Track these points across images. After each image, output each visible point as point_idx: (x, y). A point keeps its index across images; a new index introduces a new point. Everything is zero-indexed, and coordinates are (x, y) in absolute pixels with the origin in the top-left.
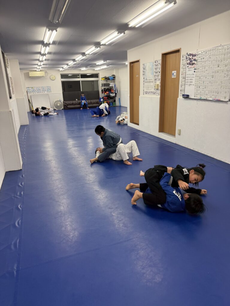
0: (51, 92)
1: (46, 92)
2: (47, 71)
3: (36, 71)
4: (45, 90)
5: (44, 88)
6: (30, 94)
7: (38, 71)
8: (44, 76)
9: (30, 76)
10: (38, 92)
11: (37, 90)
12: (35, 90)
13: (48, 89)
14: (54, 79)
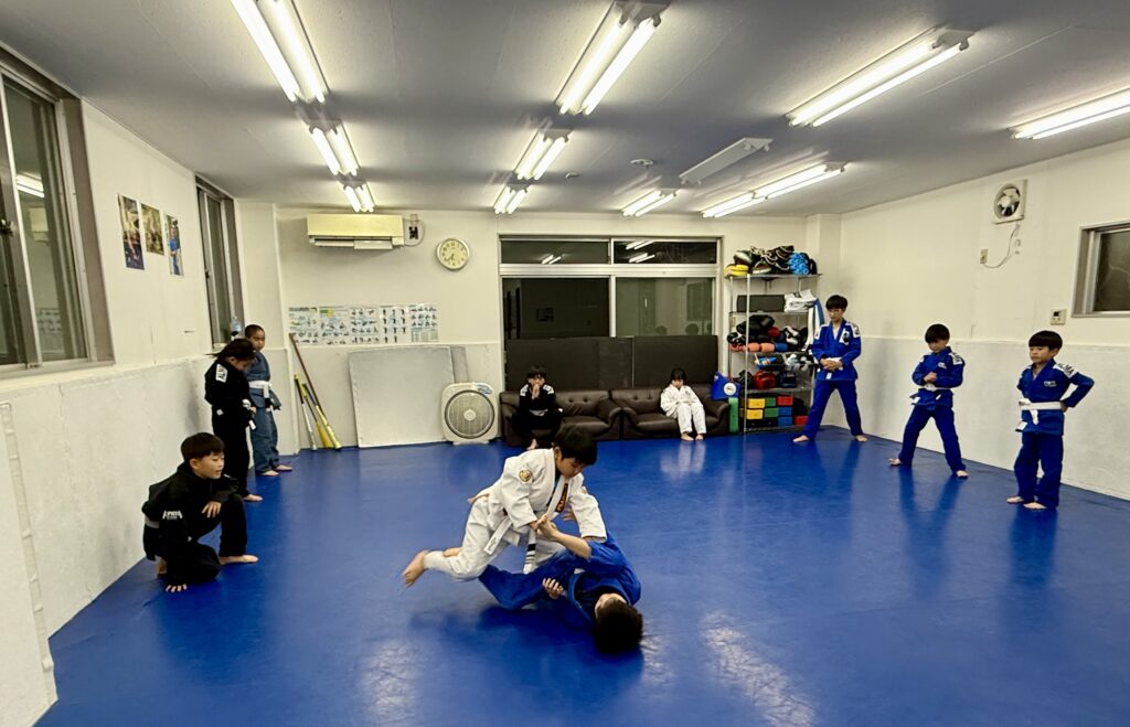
0: (435, 337)
1: (405, 341)
2: (422, 215)
4: (399, 325)
5: (398, 316)
8: (396, 242)
10: (359, 335)
11: (355, 324)
12: (341, 327)
13: (417, 321)
14: (457, 266)
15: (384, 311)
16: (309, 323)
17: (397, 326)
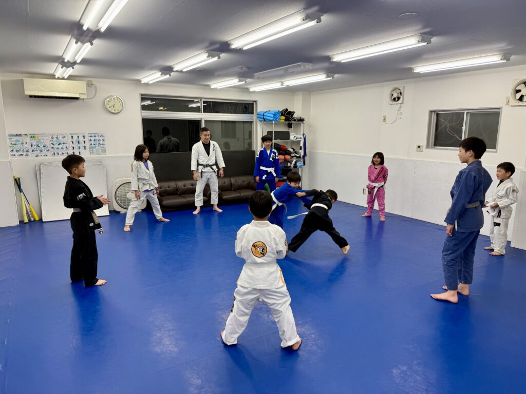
0: (104, 152)
1: (85, 154)
2: (94, 81)
3: (52, 77)
4: (82, 145)
5: (81, 139)
6: (24, 158)
7: (58, 78)
8: (82, 97)
9: (28, 93)
10: (56, 151)
11: (53, 144)
12: (44, 146)
13: (92, 142)
14: (116, 112)
15: (72, 137)
16: (23, 144)
17: (80, 145)
